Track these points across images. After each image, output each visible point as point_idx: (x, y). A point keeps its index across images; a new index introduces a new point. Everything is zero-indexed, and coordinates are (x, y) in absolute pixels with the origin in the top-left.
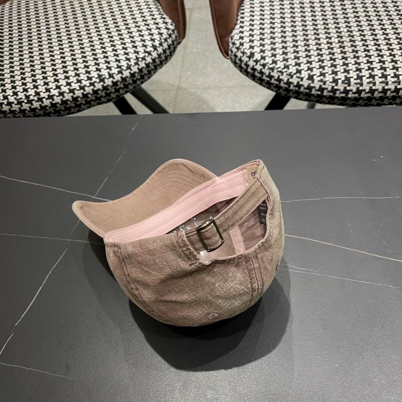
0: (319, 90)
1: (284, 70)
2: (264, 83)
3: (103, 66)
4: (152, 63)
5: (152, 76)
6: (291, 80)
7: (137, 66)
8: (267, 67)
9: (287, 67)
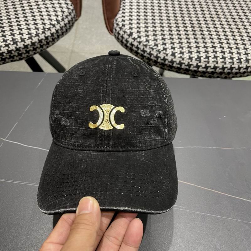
0: (179, 64)
1: (154, 47)
2: (139, 55)
3: (16, 32)
4: (56, 33)
5: (55, 43)
6: (159, 55)
7: (44, 35)
8: (142, 44)
9: (156, 45)
